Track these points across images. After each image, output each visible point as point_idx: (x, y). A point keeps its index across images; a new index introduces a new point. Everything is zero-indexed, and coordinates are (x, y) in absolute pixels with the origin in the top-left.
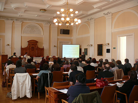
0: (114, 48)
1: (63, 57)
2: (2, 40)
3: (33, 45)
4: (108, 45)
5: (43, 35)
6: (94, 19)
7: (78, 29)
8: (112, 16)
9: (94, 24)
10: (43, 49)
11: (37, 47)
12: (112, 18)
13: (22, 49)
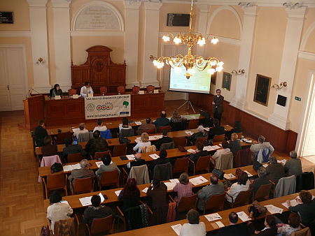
0: (297, 99)
1: (172, 87)
2: (24, 49)
3: (99, 58)
4: (285, 86)
5: (123, 30)
6: (255, 8)
7: (211, 19)
8: (305, 15)
9: (254, 18)
10: (124, 66)
11: (109, 63)
12: (305, 19)
13: (75, 69)
